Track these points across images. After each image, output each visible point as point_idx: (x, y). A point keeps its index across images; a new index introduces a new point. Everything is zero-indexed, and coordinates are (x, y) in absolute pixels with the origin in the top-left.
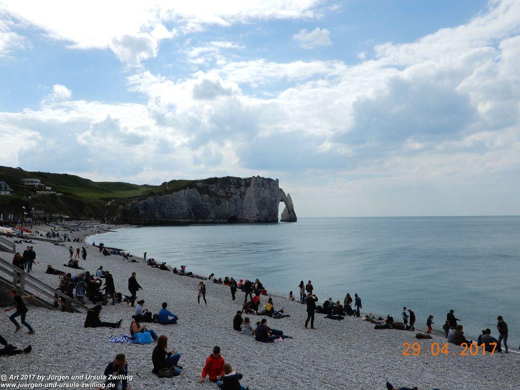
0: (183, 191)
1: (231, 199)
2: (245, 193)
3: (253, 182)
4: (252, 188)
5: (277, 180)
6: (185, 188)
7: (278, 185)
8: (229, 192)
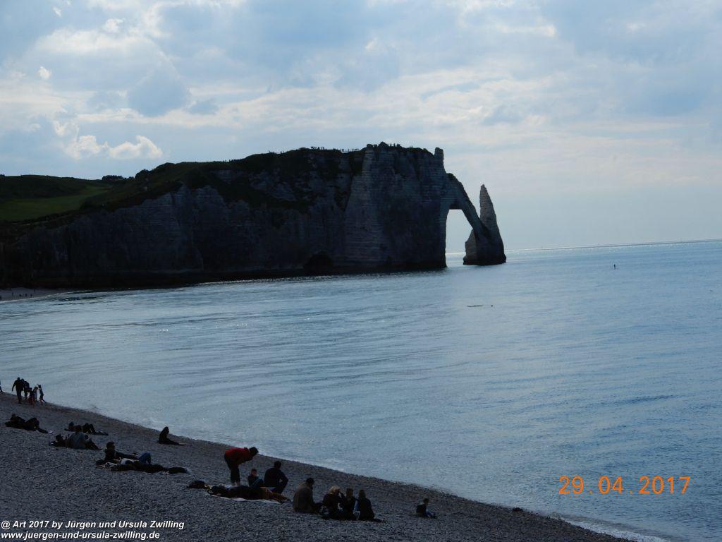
0: (168, 197)
1: (311, 209)
2: (348, 192)
3: (368, 162)
4: (366, 177)
5: (439, 152)
6: (174, 188)
7: (441, 164)
8: (305, 190)
